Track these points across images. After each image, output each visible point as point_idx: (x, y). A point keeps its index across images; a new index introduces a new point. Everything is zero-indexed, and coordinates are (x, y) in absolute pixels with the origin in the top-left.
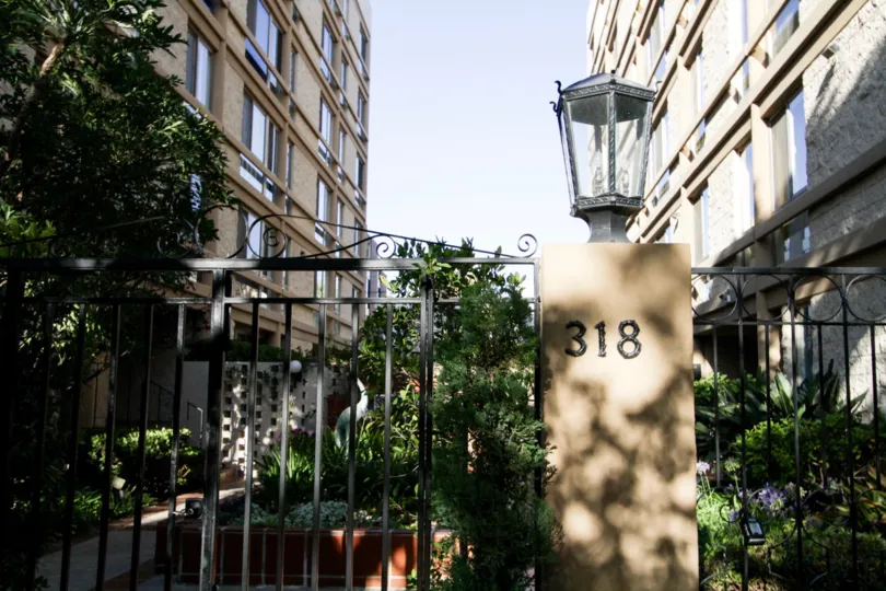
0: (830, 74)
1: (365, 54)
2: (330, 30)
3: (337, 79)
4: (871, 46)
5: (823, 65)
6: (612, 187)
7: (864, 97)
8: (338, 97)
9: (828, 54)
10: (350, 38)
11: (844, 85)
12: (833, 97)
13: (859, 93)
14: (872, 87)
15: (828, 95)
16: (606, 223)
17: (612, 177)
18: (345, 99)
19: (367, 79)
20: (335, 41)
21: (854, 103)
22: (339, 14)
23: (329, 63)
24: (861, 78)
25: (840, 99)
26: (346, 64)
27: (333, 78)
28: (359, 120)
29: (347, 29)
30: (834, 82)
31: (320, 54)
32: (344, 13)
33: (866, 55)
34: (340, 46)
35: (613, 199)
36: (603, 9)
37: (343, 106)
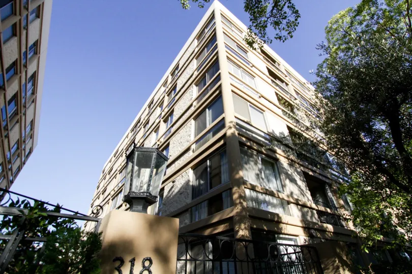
0: (172, 187)
1: (27, 156)
2: (18, 145)
3: (12, 160)
4: (184, 182)
5: (171, 184)
6: (148, 189)
7: (181, 194)
8: (9, 166)
9: (173, 182)
10: (24, 150)
11: (176, 190)
12: (172, 193)
13: (180, 193)
14: (184, 192)
15: (171, 192)
16: (140, 205)
17: (149, 186)
18: (11, 167)
19: (24, 164)
20: (18, 148)
21: (178, 195)
22: (24, 142)
23: (12, 154)
24: (181, 189)
25: (174, 193)
26: (18, 156)
27: (10, 159)
28: (14, 175)
29: (25, 147)
30: (173, 189)
31: (10, 150)
32: (27, 142)
33: (182, 184)
34: (19, 151)
35: (148, 194)
36: (110, 164)
37: (9, 169)
